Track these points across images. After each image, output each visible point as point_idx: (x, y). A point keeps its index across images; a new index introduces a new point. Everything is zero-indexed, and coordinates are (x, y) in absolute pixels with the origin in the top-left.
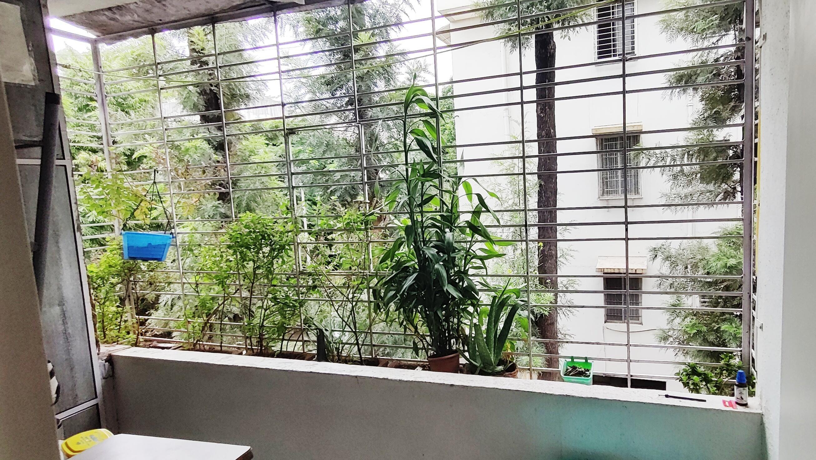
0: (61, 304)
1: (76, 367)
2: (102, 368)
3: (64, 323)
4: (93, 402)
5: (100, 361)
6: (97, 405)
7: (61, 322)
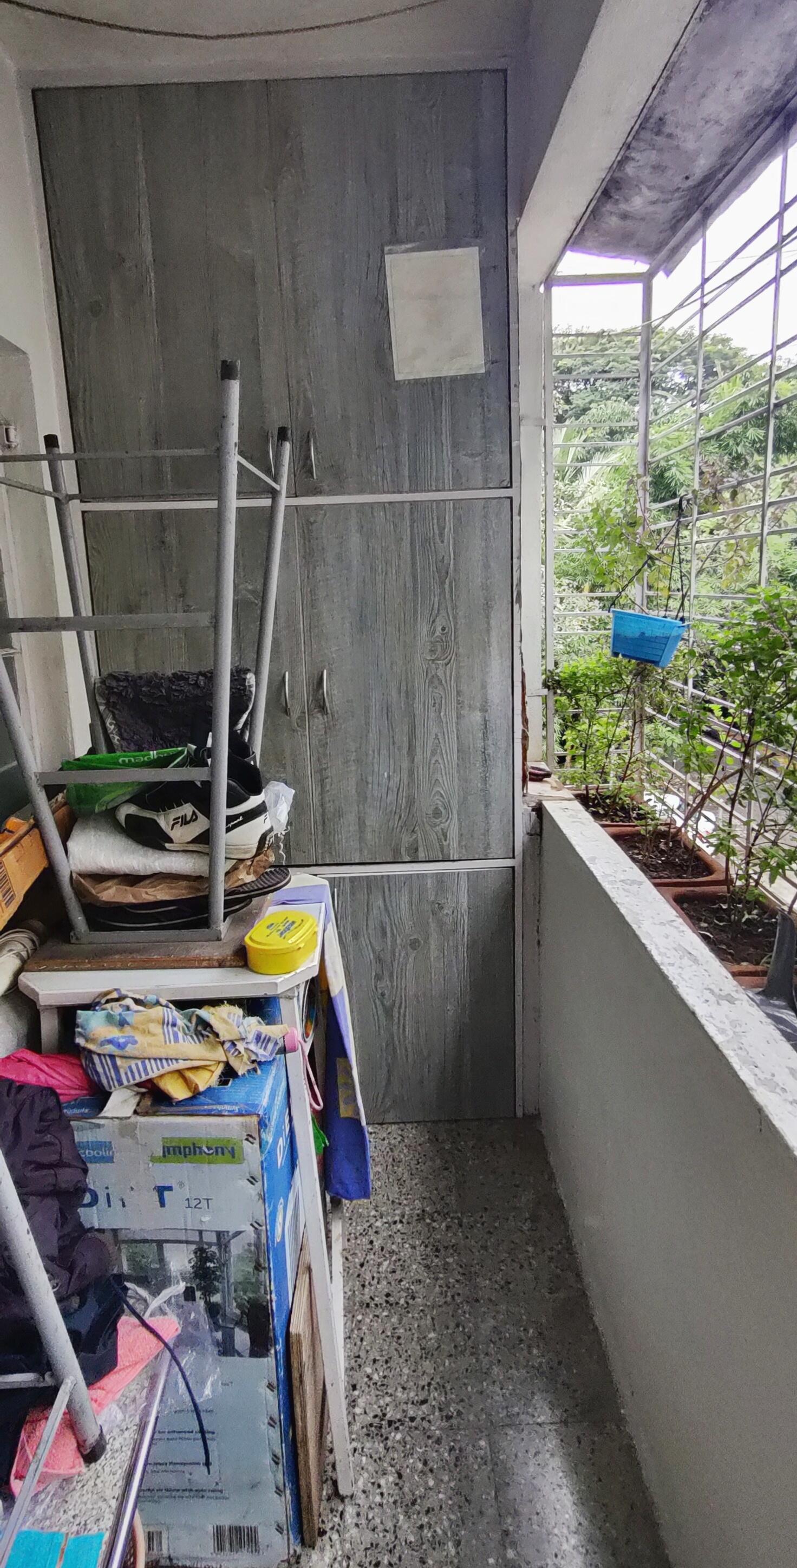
0: (484, 710)
1: (493, 805)
2: (528, 817)
3: (485, 737)
4: (509, 863)
5: (526, 807)
6: (513, 868)
7: (481, 735)
